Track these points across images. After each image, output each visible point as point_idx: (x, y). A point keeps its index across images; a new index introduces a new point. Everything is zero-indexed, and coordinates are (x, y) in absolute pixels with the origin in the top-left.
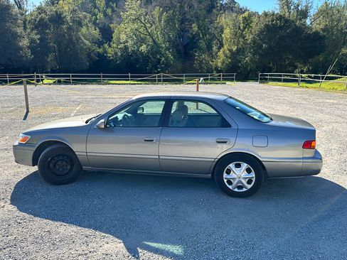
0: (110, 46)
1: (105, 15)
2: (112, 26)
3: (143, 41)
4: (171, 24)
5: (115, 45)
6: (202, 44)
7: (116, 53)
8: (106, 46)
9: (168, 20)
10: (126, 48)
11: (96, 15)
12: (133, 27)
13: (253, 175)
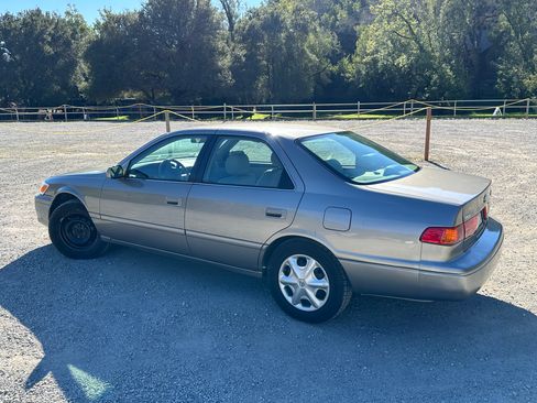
0: (351, 61)
1: (351, 12)
2: (357, 28)
3: (404, 49)
4: (457, 17)
5: (358, 59)
6: (514, 48)
7: (359, 72)
8: (346, 60)
9: (453, 11)
10: (375, 61)
11: (335, 14)
12: (388, 28)
13: (325, 283)
